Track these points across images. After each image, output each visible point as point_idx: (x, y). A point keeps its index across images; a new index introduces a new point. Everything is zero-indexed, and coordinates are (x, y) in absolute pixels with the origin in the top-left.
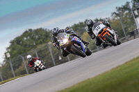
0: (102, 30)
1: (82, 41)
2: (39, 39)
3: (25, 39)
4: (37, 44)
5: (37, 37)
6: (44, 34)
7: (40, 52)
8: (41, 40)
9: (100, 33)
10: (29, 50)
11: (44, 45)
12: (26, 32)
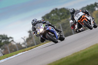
0: (81, 17)
1: (56, 30)
2: (62, 15)
3: (53, 15)
4: (61, 19)
5: (61, 14)
6: (66, 12)
7: (63, 24)
8: (64, 16)
9: (79, 19)
10: (55, 23)
11: (66, 20)
12: (53, 10)
